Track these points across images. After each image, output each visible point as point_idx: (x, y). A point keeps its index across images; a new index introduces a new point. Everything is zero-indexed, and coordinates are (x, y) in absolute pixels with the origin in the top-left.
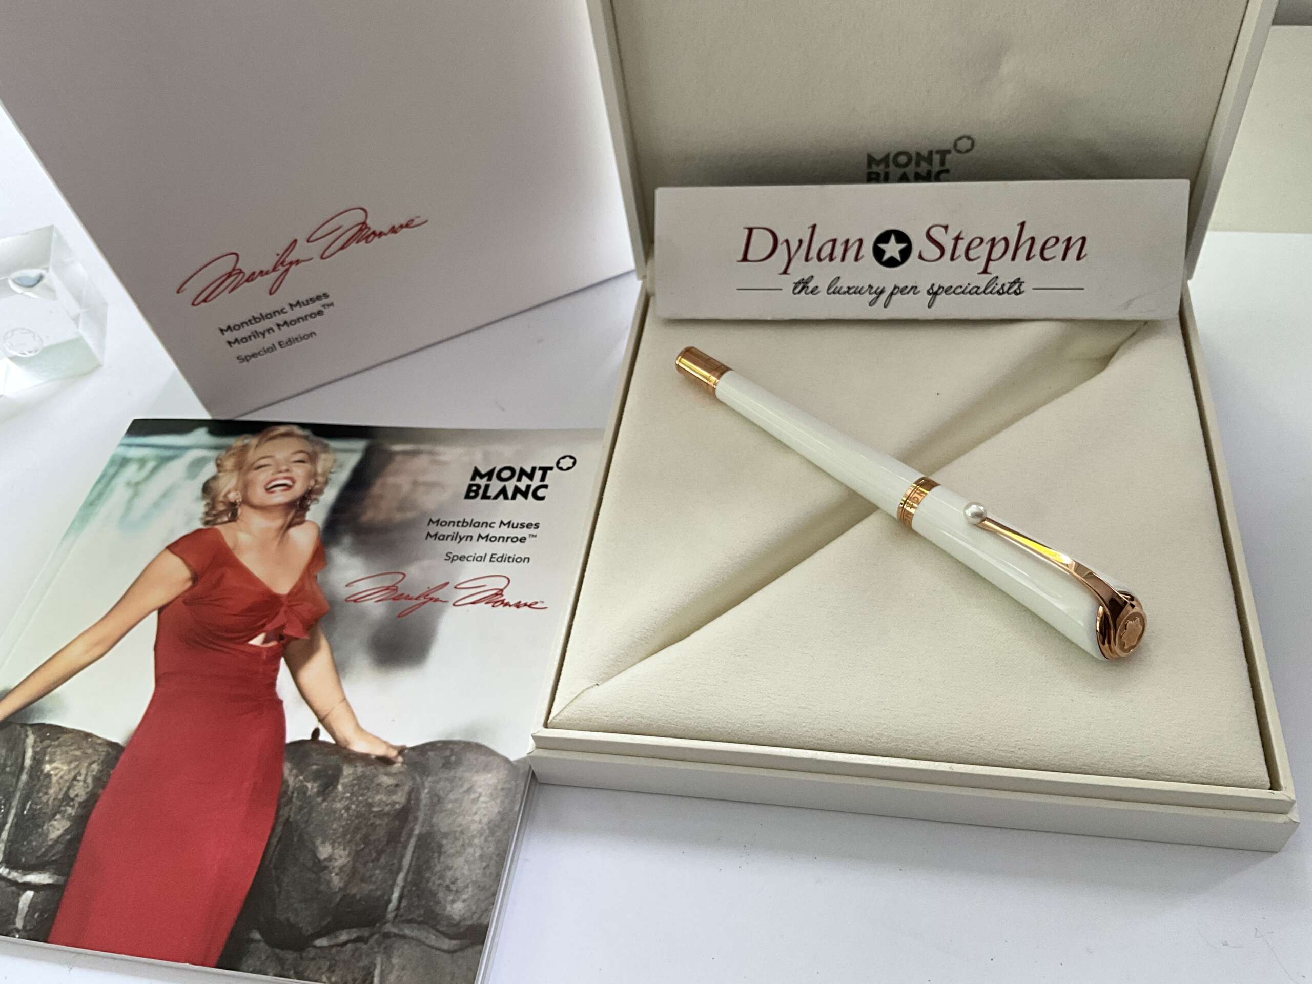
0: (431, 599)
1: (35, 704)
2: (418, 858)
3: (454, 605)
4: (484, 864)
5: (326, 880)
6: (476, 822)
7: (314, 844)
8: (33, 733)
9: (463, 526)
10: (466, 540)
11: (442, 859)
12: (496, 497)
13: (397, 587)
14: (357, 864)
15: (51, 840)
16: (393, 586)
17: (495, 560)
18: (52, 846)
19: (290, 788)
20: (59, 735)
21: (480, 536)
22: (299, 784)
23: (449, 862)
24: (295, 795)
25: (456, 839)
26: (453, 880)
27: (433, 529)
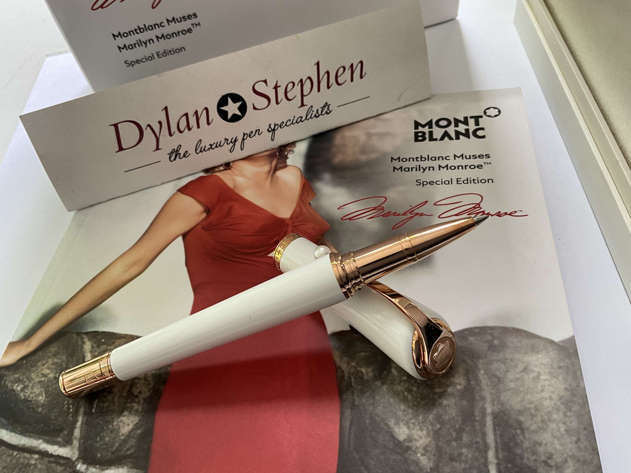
0: (417, 214)
1: (86, 316)
2: (502, 436)
3: (439, 217)
4: (574, 439)
5: (413, 460)
6: (546, 399)
7: (388, 425)
8: (89, 340)
9: (421, 160)
10: (429, 170)
11: (527, 435)
12: (442, 139)
13: (383, 207)
14: (440, 443)
15: (123, 435)
16: (379, 207)
17: (462, 182)
18: (125, 441)
19: (346, 374)
20: (113, 341)
21: (440, 166)
22: (354, 369)
23: (537, 438)
24: (353, 380)
25: (533, 416)
26: (547, 455)
27: (398, 164)
